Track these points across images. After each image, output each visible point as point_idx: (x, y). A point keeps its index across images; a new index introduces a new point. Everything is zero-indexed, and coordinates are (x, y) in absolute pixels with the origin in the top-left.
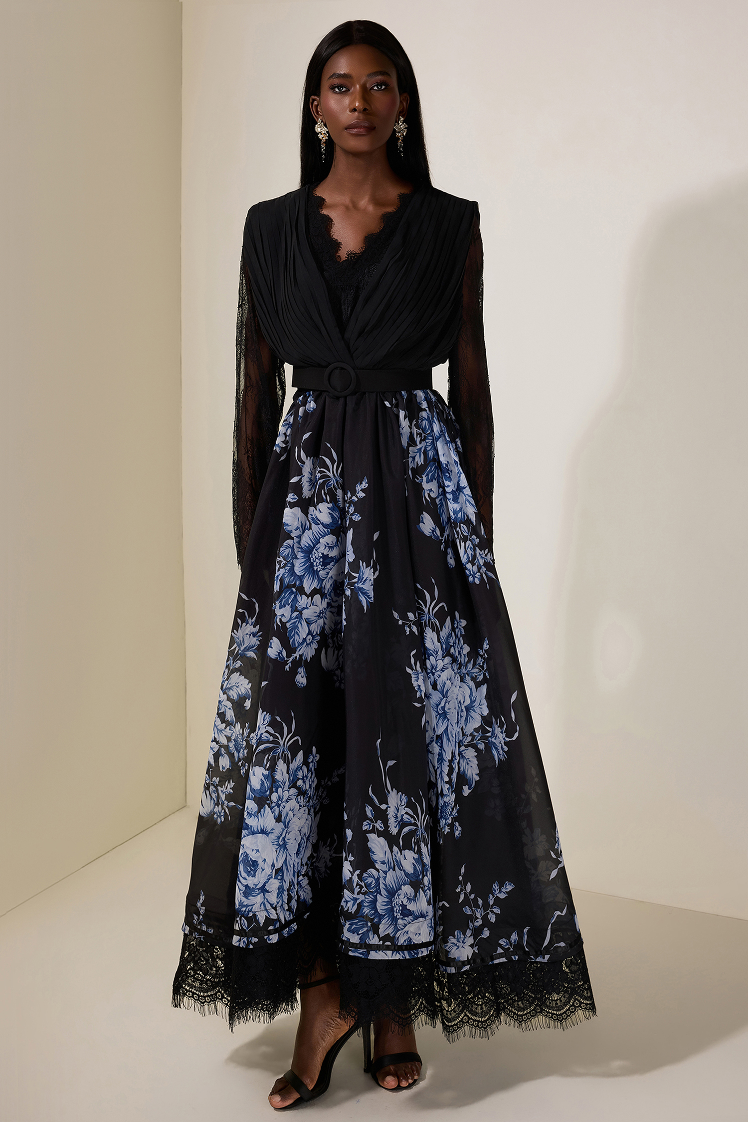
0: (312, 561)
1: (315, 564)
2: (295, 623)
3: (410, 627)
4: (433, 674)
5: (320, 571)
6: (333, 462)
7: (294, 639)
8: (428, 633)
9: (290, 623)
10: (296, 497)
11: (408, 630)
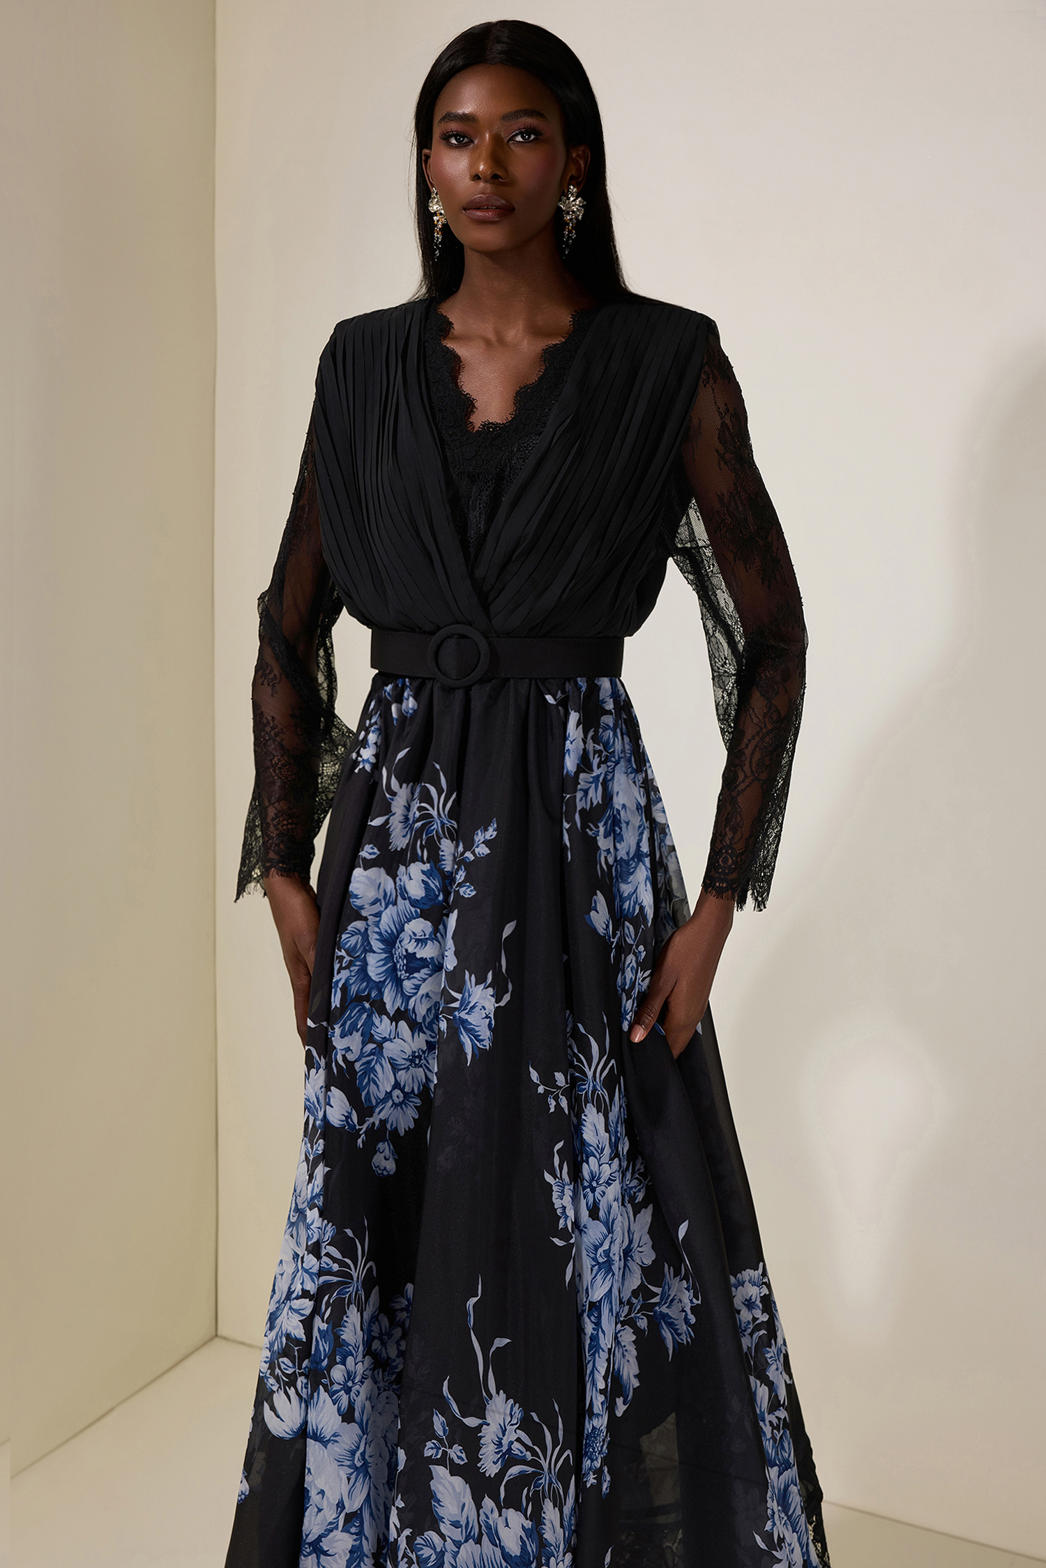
0: (394, 960)
1: (398, 966)
2: (370, 1062)
3: (556, 1098)
4: (593, 1190)
5: (404, 980)
6: (440, 792)
7: (368, 1091)
8: (588, 1114)
9: (361, 1062)
10: (376, 850)
11: (553, 1103)
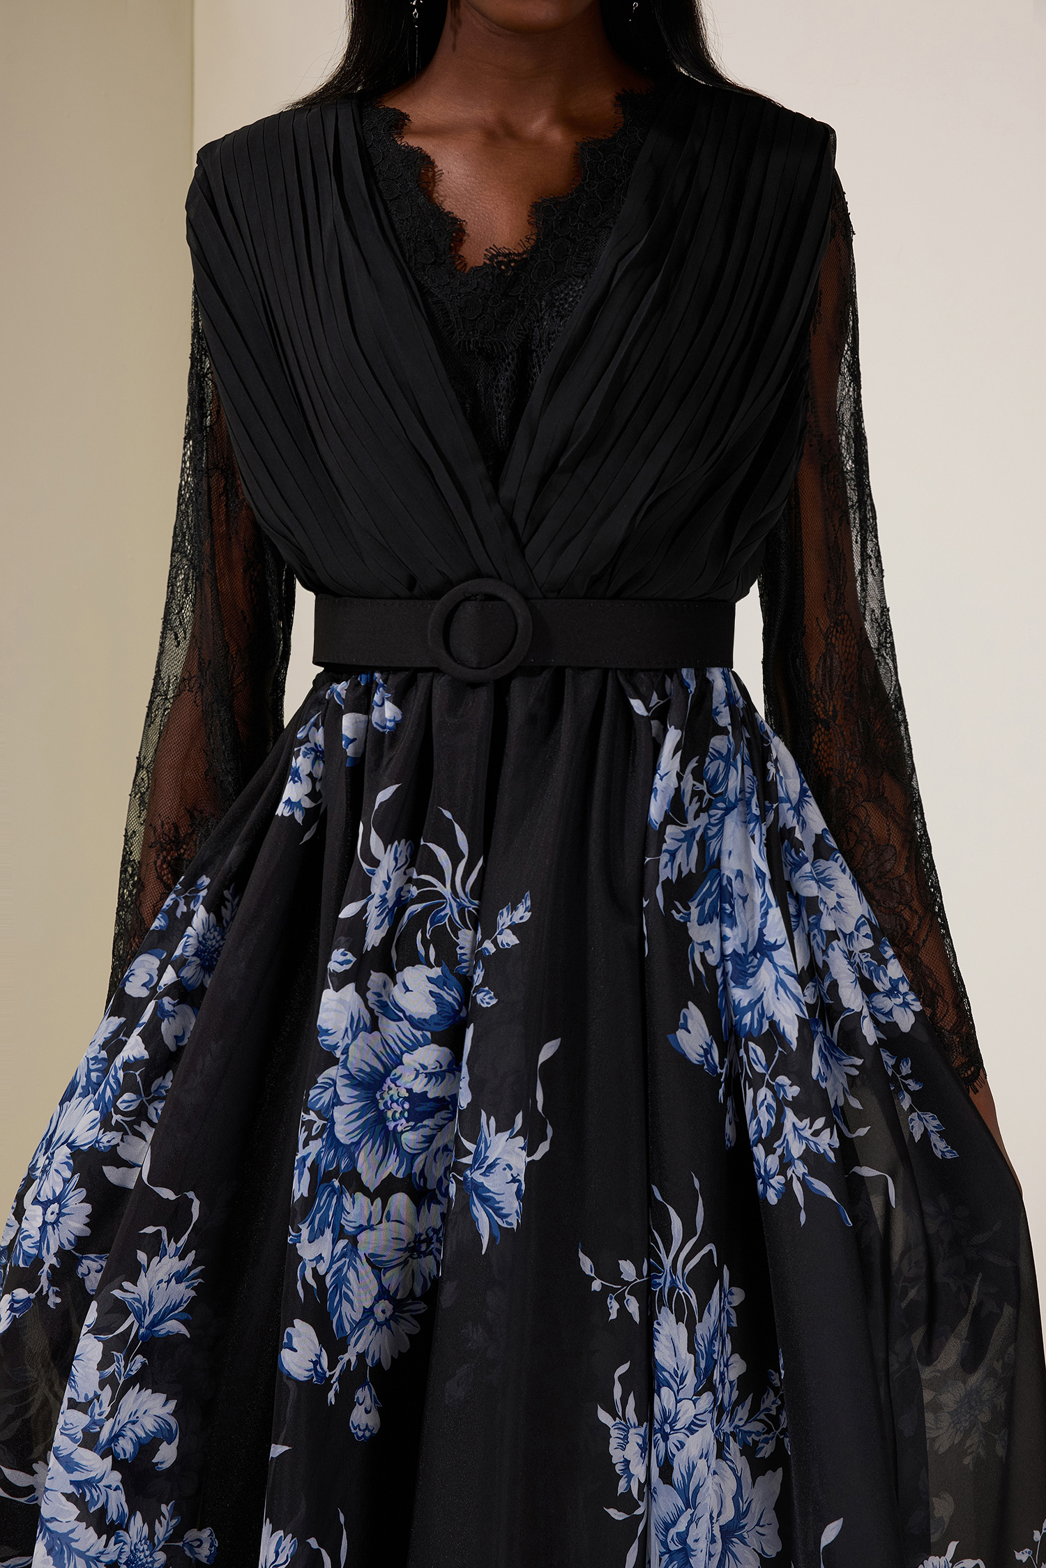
0: (382, 1107)
1: (390, 1114)
2: (340, 1270)
3: (620, 1299)
5: (402, 1132)
6: (455, 857)
7: (341, 1313)
8: (663, 1323)
9: (332, 1272)
10: (348, 956)
11: (615, 1307)
